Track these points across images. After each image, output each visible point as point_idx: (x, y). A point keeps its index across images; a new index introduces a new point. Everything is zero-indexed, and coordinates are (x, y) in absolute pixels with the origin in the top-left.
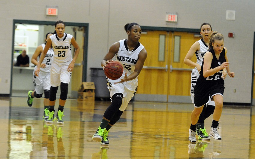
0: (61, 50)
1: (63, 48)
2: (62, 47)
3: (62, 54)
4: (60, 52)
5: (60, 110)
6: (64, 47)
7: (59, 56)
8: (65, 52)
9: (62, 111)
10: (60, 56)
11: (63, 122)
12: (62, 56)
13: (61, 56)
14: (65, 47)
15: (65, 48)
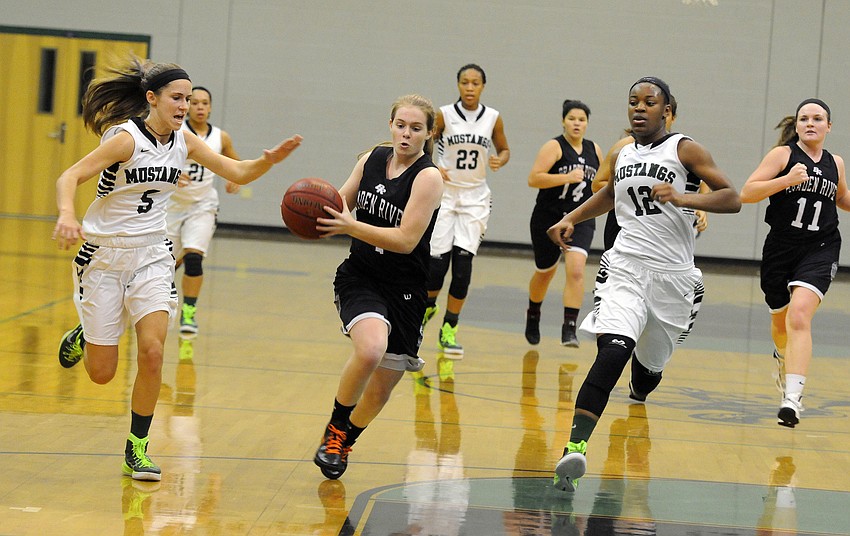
0: (469, 147)
1: (473, 141)
2: (471, 139)
3: (469, 160)
4: (465, 152)
5: (447, 324)
6: (477, 140)
7: (458, 167)
8: (477, 153)
9: (453, 325)
10: (464, 167)
11: (461, 348)
12: (470, 167)
13: (467, 166)
14: (480, 138)
15: (479, 143)
